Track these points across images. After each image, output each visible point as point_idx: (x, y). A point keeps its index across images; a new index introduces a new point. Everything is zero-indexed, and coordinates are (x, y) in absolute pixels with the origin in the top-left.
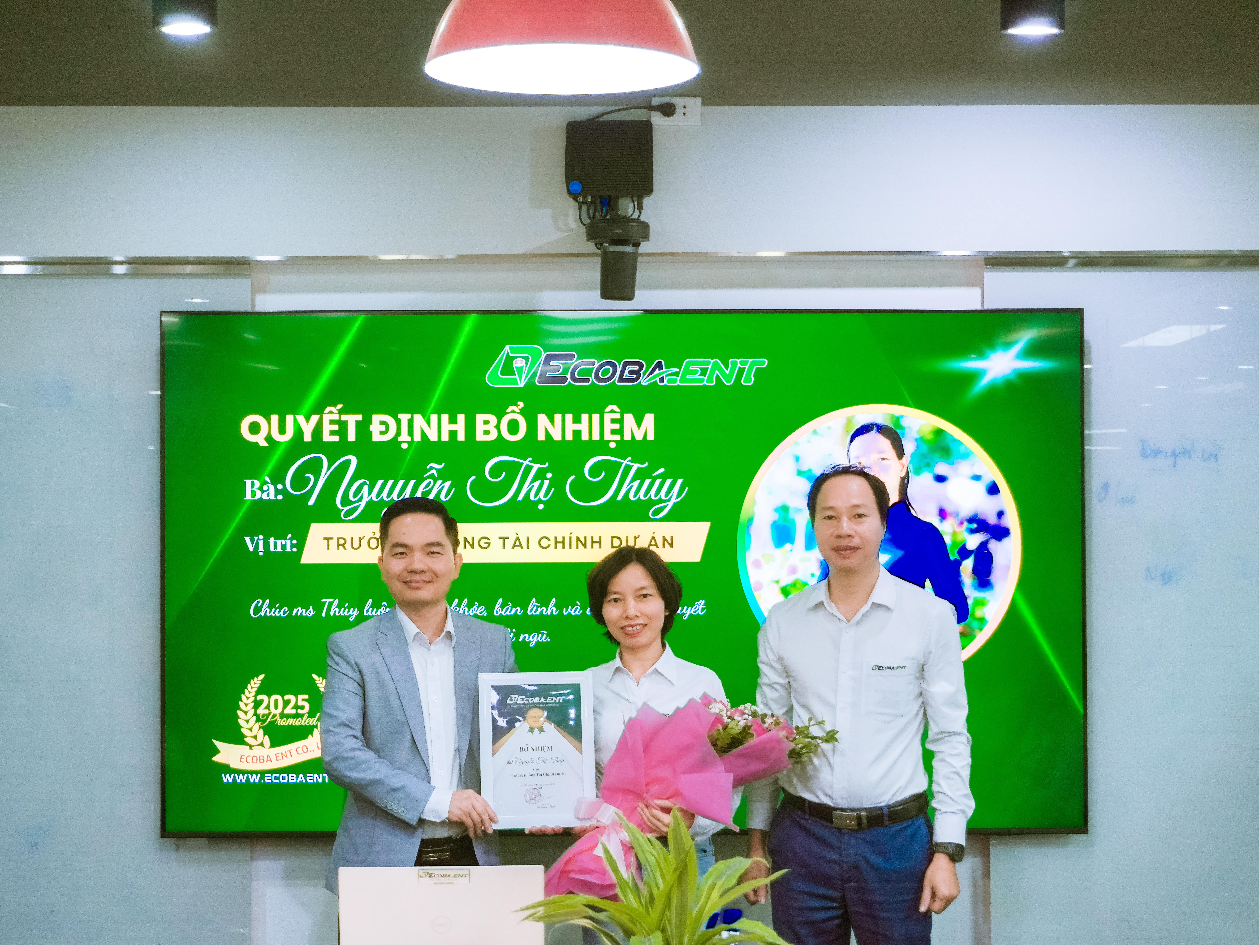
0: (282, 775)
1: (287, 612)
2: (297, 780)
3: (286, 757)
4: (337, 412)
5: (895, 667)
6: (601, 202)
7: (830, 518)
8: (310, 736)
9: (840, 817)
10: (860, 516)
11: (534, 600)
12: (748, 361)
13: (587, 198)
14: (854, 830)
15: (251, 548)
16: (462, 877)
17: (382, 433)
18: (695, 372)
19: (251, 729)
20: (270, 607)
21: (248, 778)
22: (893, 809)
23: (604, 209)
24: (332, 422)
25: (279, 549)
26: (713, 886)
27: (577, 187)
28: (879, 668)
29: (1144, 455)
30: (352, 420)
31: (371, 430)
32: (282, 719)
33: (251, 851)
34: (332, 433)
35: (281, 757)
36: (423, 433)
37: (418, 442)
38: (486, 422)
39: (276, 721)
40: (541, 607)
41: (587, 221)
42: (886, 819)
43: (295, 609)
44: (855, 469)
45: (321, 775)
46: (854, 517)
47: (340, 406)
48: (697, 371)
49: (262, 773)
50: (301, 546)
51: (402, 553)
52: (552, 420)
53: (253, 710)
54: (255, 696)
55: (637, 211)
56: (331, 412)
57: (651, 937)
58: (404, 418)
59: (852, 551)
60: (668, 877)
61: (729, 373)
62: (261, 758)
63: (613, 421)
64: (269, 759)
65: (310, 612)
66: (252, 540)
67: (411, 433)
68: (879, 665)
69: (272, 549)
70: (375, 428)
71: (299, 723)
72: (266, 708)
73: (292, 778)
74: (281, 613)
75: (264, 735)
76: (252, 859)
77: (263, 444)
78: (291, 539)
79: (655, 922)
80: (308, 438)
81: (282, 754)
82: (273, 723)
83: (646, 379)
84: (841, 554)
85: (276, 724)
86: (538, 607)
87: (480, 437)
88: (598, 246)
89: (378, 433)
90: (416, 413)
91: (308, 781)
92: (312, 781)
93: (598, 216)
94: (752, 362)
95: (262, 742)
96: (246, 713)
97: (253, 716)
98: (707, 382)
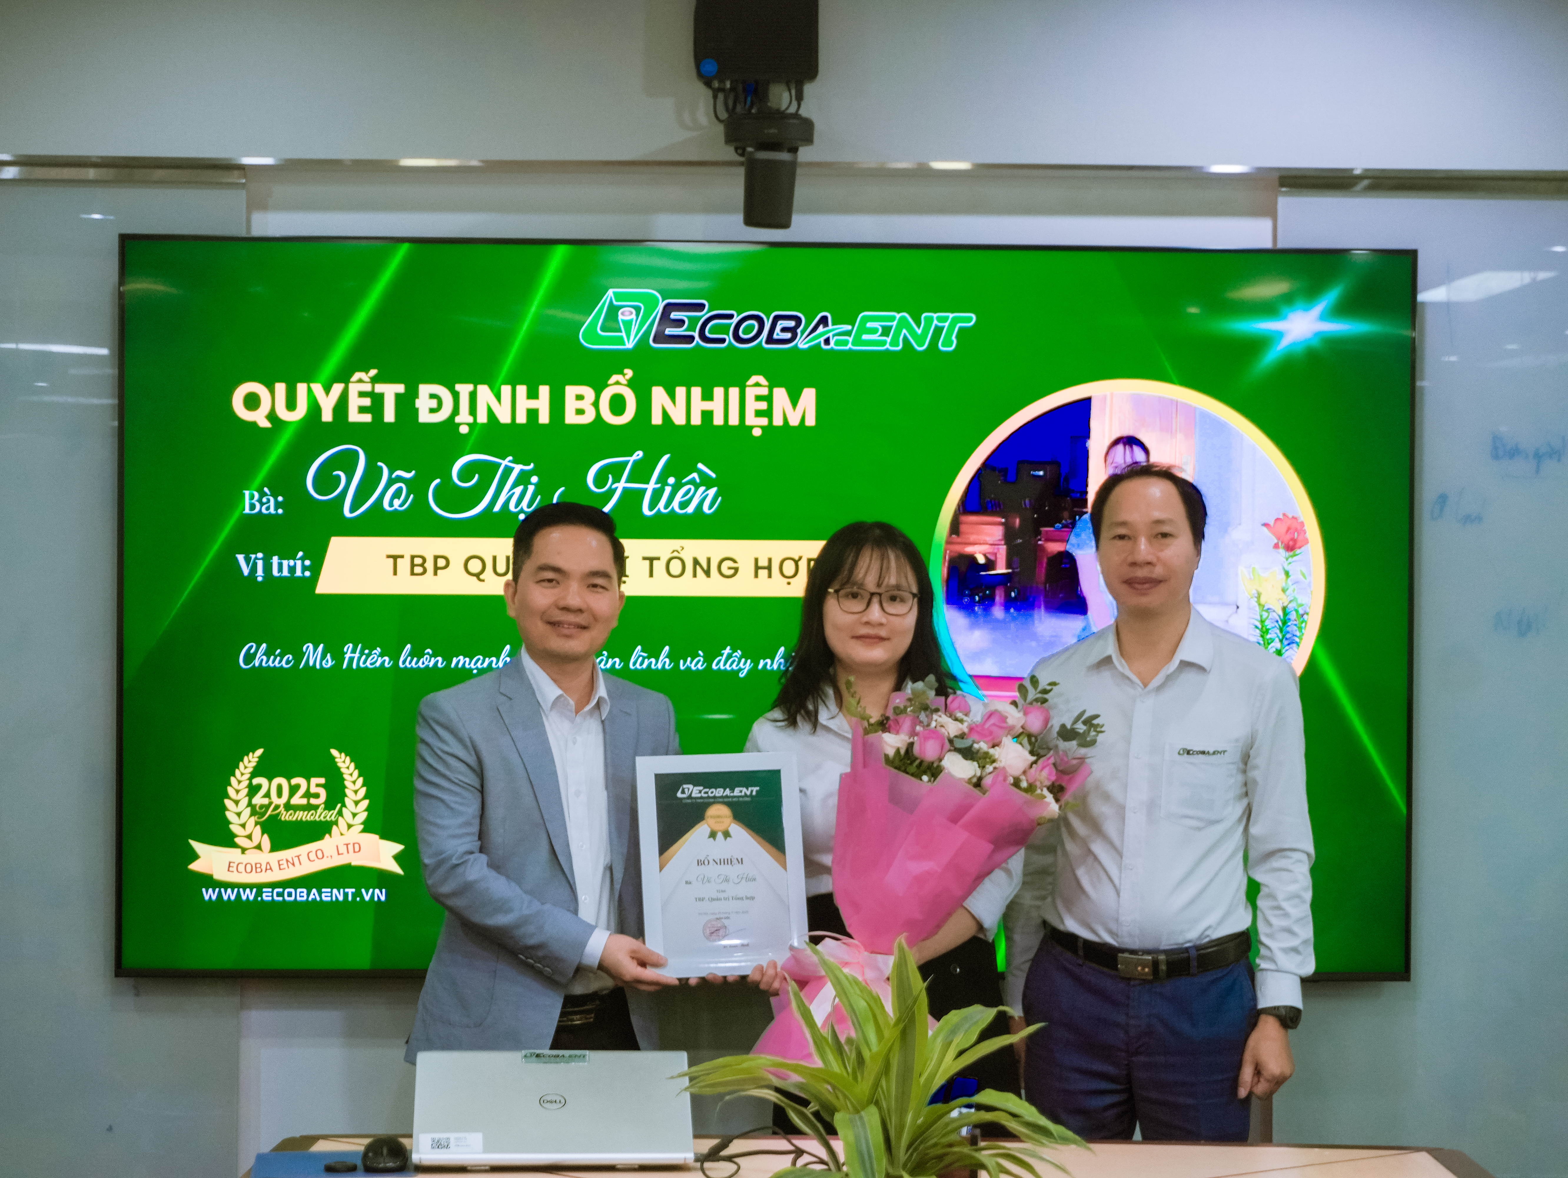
0: (287, 890)
2: (308, 898)
3: (293, 864)
4: (368, 380)
5: (1211, 751)
6: (744, 90)
7: (1122, 537)
8: (327, 836)
9: (1128, 963)
10: (1165, 535)
11: (639, 648)
12: (947, 318)
13: (724, 83)
14: (1148, 980)
15: (246, 571)
17: (432, 411)
18: (873, 331)
19: (243, 826)
20: (267, 654)
21: (238, 894)
22: (1202, 952)
23: (749, 99)
24: (362, 394)
25: (285, 573)
26: (947, 1045)
27: (711, 67)
28: (1188, 752)
29: (1496, 456)
30: (390, 391)
31: (417, 406)
32: (287, 812)
33: (242, 995)
34: (362, 410)
35: (285, 866)
36: (491, 413)
37: (483, 424)
38: (580, 397)
39: (279, 814)
40: (649, 658)
41: (724, 115)
42: (1194, 964)
44: (1157, 469)
45: (342, 890)
46: (1156, 536)
47: (373, 372)
48: (877, 329)
49: (259, 887)
50: (316, 569)
51: (550, 581)
52: (672, 397)
53: (247, 798)
54: (250, 779)
55: (795, 103)
56: (360, 381)
57: (862, 1113)
58: (464, 389)
59: (1152, 585)
60: (887, 1033)
61: (922, 333)
62: (258, 866)
63: (759, 398)
64: (268, 867)
65: (327, 661)
66: (247, 560)
67: (473, 411)
68: (1189, 749)
69: (275, 573)
70: (423, 403)
71: (312, 817)
72: (265, 796)
73: (302, 894)
74: (284, 663)
75: (263, 834)
76: (243, 1006)
77: (265, 424)
78: (303, 559)
79: (867, 1093)
80: (327, 416)
81: (287, 861)
82: (274, 818)
83: (805, 338)
84: (1137, 589)
85: (279, 818)
86: (644, 658)
87: (571, 418)
88: (740, 151)
89: (427, 411)
90: (480, 384)
91: (324, 899)
92: (329, 899)
93: (739, 109)
94: (953, 318)
95: (260, 844)
96: (237, 802)
97: (247, 807)
98: (891, 345)
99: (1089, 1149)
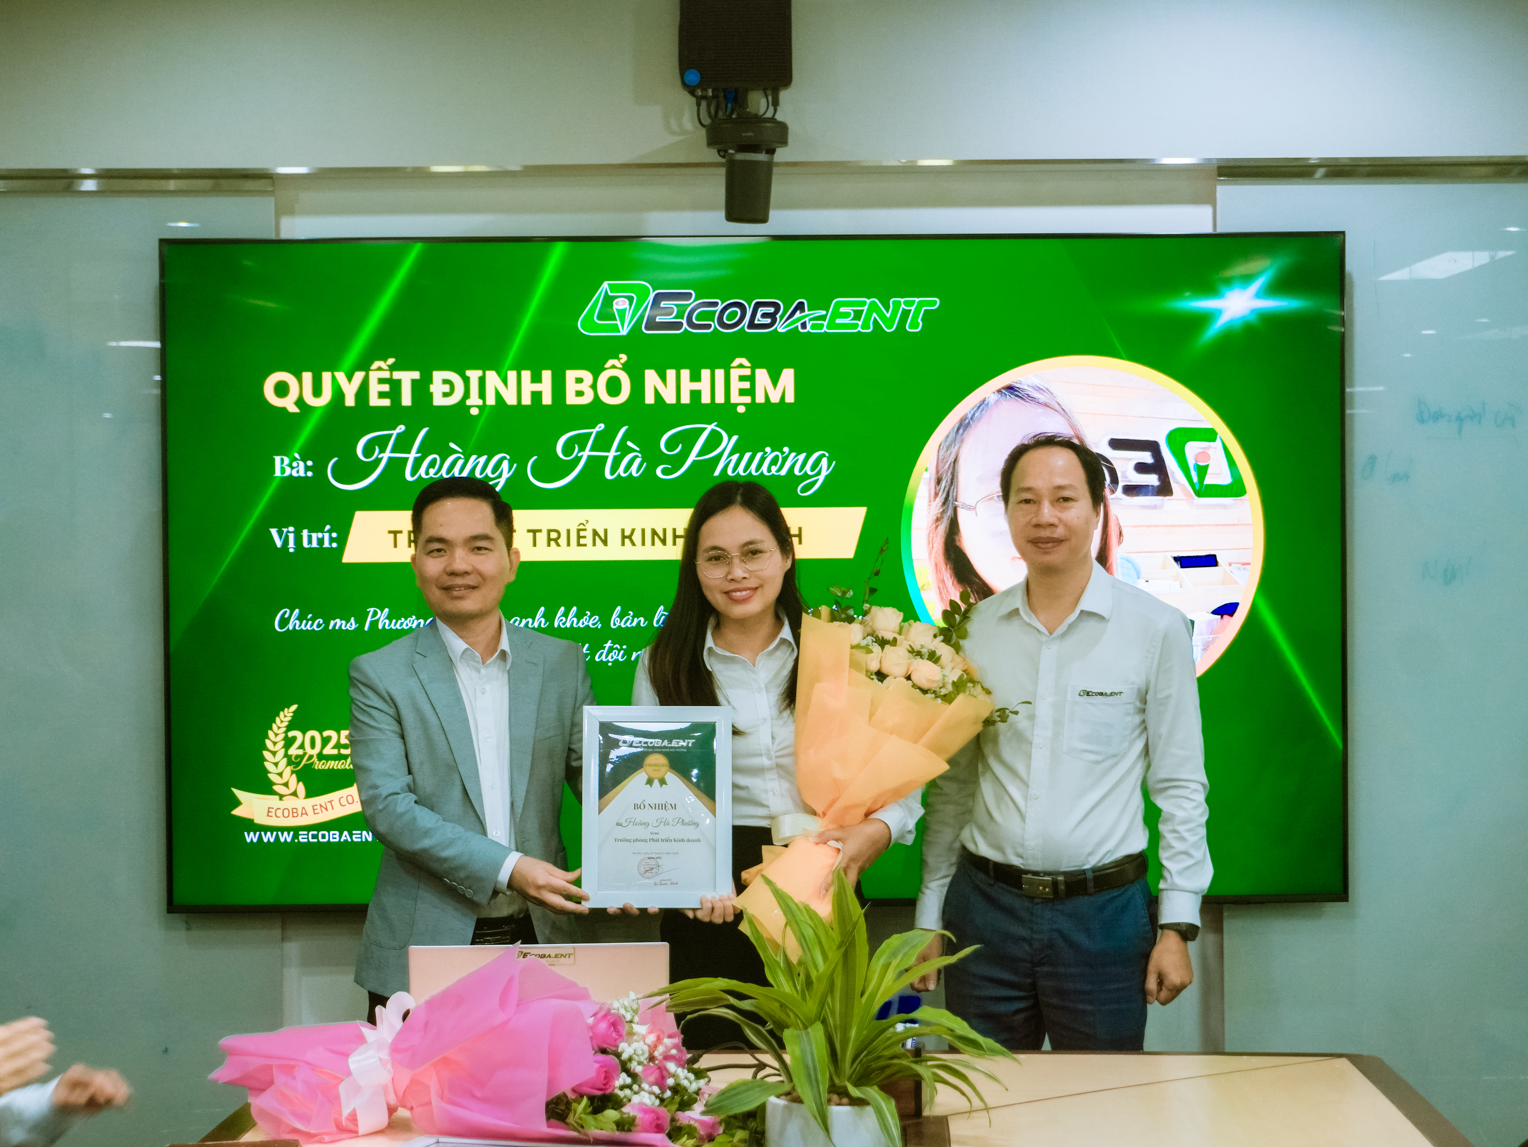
0: (321, 833)
1: (322, 624)
2: (340, 838)
3: (326, 809)
4: (387, 368)
5: (1109, 693)
6: (725, 97)
7: (1027, 501)
9: (1031, 882)
10: (1066, 499)
12: (915, 301)
13: (707, 91)
14: (1049, 898)
15: (279, 543)
16: (565, 957)
17: (445, 395)
18: (846, 315)
19: (280, 775)
20: (300, 618)
21: (277, 836)
22: (1098, 873)
23: (729, 105)
24: (381, 381)
25: (315, 544)
26: (887, 966)
27: (693, 77)
28: (1088, 694)
29: (1421, 419)
30: (407, 377)
31: (431, 390)
32: (320, 762)
33: (283, 929)
34: (382, 395)
35: (319, 810)
36: (498, 395)
37: (492, 406)
38: (579, 380)
39: (312, 763)
41: (707, 121)
42: (1091, 884)
43: (332, 621)
44: (1060, 439)
46: (1058, 500)
47: (391, 361)
48: (850, 314)
49: (296, 830)
50: (342, 540)
51: (439, 550)
52: (663, 378)
53: (283, 750)
54: (286, 732)
55: (771, 109)
56: (380, 369)
57: (809, 1029)
58: (474, 375)
59: (1055, 544)
60: (830, 955)
61: (891, 315)
62: (295, 811)
63: (742, 378)
64: (304, 812)
65: (351, 624)
66: (280, 533)
67: (482, 395)
68: (1088, 690)
69: (305, 544)
70: (437, 388)
71: (342, 766)
72: (299, 748)
73: (334, 836)
74: (315, 627)
75: (298, 782)
76: (285, 939)
77: (293, 409)
78: (330, 532)
79: (815, 1011)
80: (350, 401)
81: (321, 806)
82: (309, 767)
83: (784, 323)
84: (1040, 548)
85: (312, 767)
87: (571, 399)
88: (722, 153)
89: (441, 395)
90: (488, 370)
91: (355, 840)
92: (359, 840)
93: (721, 114)
94: (919, 302)
95: (296, 791)
96: (274, 753)
97: (284, 757)
98: (862, 328)
99: (1015, 1059)
